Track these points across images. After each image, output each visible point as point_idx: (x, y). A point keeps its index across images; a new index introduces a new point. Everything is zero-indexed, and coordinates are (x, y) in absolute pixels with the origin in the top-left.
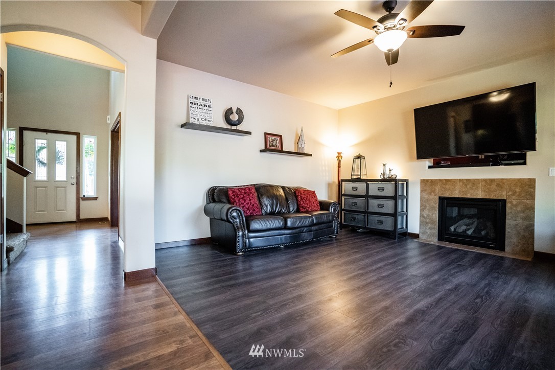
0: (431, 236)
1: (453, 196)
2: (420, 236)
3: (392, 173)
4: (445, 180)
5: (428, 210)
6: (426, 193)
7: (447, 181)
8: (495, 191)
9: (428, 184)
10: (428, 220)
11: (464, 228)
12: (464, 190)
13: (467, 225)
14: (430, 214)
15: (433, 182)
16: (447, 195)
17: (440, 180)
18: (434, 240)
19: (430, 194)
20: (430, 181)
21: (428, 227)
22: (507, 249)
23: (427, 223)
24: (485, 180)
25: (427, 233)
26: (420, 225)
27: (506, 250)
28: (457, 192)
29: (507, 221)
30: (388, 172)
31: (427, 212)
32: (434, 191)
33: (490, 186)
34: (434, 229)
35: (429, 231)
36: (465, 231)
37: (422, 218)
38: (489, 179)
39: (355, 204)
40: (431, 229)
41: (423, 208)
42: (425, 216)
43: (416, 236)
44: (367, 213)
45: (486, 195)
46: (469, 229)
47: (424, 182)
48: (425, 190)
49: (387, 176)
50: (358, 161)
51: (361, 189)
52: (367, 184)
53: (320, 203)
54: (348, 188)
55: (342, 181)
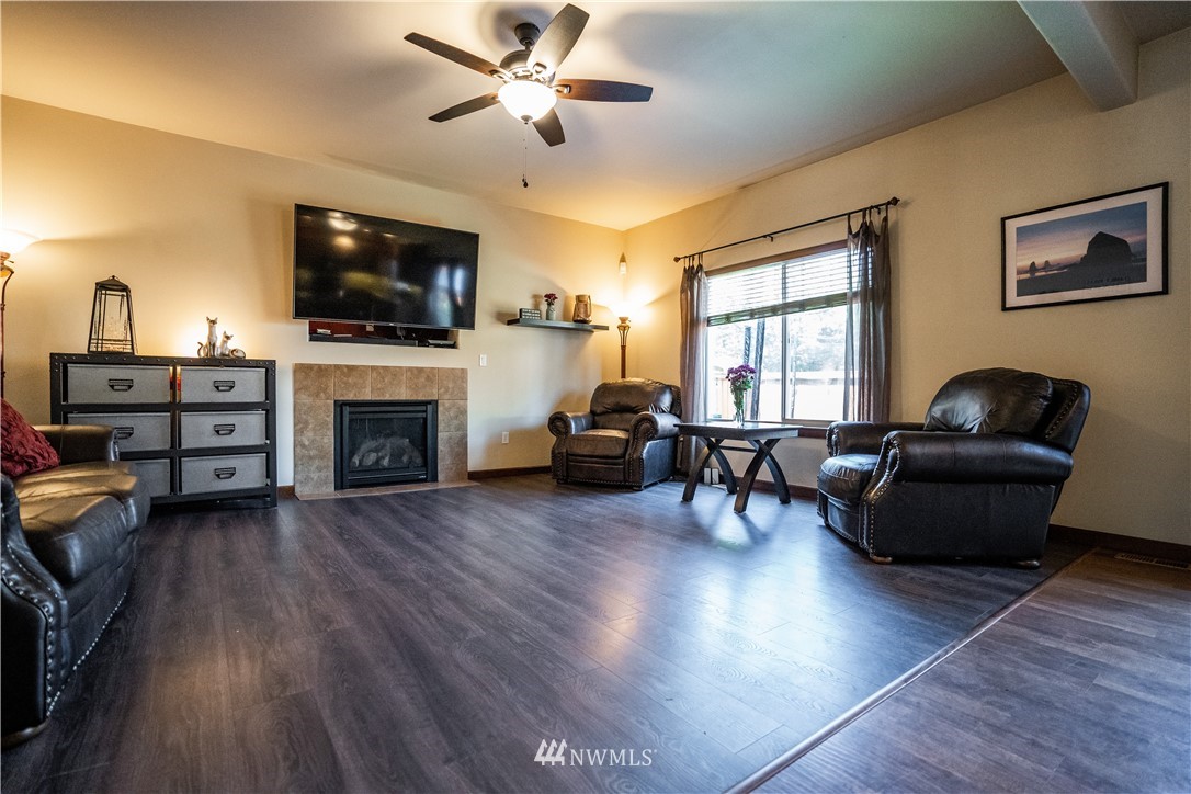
0: (320, 484)
1: (361, 398)
2: (298, 491)
3: (231, 345)
4: (347, 366)
5: (314, 429)
6: (307, 393)
7: (351, 368)
8: (424, 386)
9: (312, 374)
10: (312, 453)
11: (373, 456)
12: (379, 386)
13: (376, 450)
14: (318, 438)
15: (322, 371)
16: (350, 397)
17: (337, 367)
18: (329, 491)
19: (317, 395)
20: (316, 368)
21: (315, 466)
22: (441, 477)
23: (311, 458)
24: (410, 369)
25: (312, 479)
26: (295, 466)
27: (439, 479)
28: (368, 390)
29: (439, 434)
30: (219, 342)
31: (310, 434)
32: (325, 391)
33: (417, 378)
34: (327, 467)
35: (315, 476)
36: (378, 461)
37: (299, 449)
38: (417, 368)
39: (129, 432)
40: (319, 469)
41: (300, 428)
42: (307, 443)
43: (289, 493)
44: (175, 454)
45: (412, 395)
46: (383, 458)
47: (302, 371)
48: (305, 388)
49: (218, 352)
50: (113, 301)
51: (150, 385)
52: (174, 376)
53: (51, 438)
54: (88, 382)
55: (56, 359)
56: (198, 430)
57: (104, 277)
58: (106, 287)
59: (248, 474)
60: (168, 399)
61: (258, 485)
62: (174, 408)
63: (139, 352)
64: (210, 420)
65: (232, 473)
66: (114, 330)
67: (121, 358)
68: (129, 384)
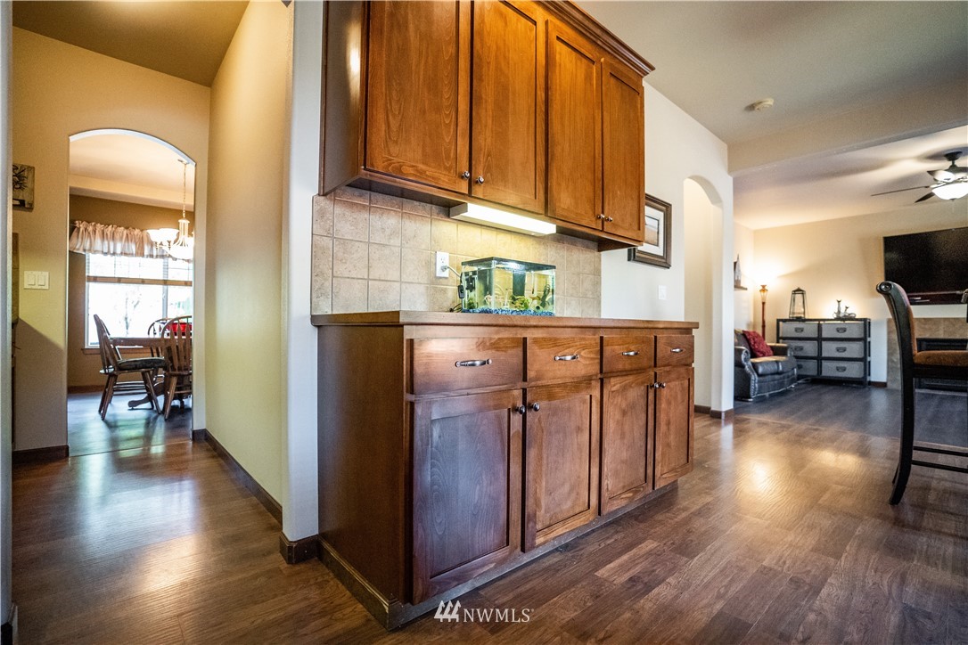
1: (937, 337)
2: (889, 384)
3: (849, 311)
4: (924, 319)
7: (927, 320)
12: (950, 330)
16: (927, 336)
28: (941, 332)
30: (843, 311)
37: (890, 363)
39: (801, 349)
41: (890, 351)
43: (882, 385)
44: (819, 359)
49: (841, 315)
50: (799, 297)
51: (810, 330)
52: (819, 326)
53: (772, 347)
54: (788, 330)
55: (778, 321)
56: (829, 349)
57: (796, 288)
58: (798, 291)
59: (853, 371)
60: (816, 336)
61: (857, 376)
62: (820, 339)
63: (807, 317)
64: (834, 345)
65: (844, 369)
66: (799, 310)
67: (799, 319)
68: (802, 330)
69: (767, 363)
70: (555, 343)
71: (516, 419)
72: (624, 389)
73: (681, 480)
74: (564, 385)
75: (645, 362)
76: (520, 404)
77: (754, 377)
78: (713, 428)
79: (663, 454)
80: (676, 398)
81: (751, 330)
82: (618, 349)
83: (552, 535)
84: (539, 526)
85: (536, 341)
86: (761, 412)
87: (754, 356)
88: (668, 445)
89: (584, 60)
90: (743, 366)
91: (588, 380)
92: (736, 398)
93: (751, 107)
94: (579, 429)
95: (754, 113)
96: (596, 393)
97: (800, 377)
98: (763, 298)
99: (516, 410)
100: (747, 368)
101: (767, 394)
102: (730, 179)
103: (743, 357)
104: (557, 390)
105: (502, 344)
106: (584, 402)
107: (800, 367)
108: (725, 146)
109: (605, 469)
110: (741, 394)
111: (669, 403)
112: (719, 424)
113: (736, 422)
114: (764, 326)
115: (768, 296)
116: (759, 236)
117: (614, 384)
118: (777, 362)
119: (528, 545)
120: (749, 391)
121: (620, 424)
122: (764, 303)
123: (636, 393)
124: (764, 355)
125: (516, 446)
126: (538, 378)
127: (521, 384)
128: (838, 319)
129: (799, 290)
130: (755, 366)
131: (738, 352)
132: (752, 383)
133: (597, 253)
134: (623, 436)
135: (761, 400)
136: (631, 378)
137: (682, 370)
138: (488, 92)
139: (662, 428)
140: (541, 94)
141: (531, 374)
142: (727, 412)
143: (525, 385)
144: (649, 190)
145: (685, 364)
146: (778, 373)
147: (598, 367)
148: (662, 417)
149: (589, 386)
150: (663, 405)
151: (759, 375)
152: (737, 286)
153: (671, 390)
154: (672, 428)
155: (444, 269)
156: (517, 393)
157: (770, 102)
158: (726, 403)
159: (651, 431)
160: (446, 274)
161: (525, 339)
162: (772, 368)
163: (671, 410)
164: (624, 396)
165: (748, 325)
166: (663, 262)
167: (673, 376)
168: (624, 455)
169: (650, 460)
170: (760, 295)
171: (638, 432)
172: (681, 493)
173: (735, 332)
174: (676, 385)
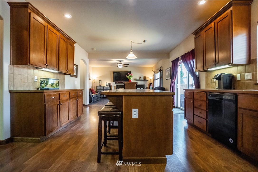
39: (101, 92)
50: (100, 82)
52: (104, 87)
53: (96, 92)
54: (98, 88)
55: (97, 86)
60: (103, 89)
66: (100, 84)
67: (101, 86)
68: (101, 88)
69: (95, 95)
70: (63, 94)
71: (59, 106)
72: (73, 100)
73: (81, 116)
74: (65, 100)
75: (76, 96)
76: (59, 104)
77: (92, 98)
78: (85, 108)
79: (79, 111)
80: (80, 102)
81: (92, 88)
82: (72, 94)
83: (64, 125)
84: (62, 123)
85: (61, 94)
86: (94, 104)
87: (92, 94)
88: (79, 110)
89: (65, 42)
90: (90, 96)
91: (68, 99)
92: (89, 102)
93: (92, 49)
94: (67, 107)
95: (92, 50)
96: (69, 101)
97: (100, 97)
98: (94, 82)
99: (59, 105)
100: (91, 96)
101: (95, 101)
102: (88, 60)
103: (90, 94)
104: (64, 101)
105: (56, 94)
106: (67, 103)
107: (100, 95)
108: (87, 53)
109: (71, 114)
110: (90, 101)
111: (79, 102)
112: (86, 107)
113: (89, 106)
114: (94, 87)
115: (95, 81)
116: (93, 68)
117: (71, 100)
118: (96, 95)
119: (61, 126)
120: (91, 101)
121: (72, 106)
122: (94, 83)
123: (75, 101)
124: (94, 93)
125: (59, 110)
126: (61, 100)
127: (59, 100)
128: (107, 86)
129: (100, 80)
130: (92, 95)
131: (89, 93)
132: (92, 99)
133: (64, 75)
134: (73, 108)
135: (94, 102)
136: (74, 99)
137: (81, 97)
138: (49, 48)
139: (78, 107)
140: (58, 48)
141: (60, 99)
142: (88, 105)
143: (59, 101)
144: (75, 63)
145: (82, 96)
146: (97, 97)
147: (69, 97)
148: (78, 105)
149: (68, 100)
150: (78, 103)
151: (93, 97)
152: (89, 79)
153: (80, 100)
154: (80, 107)
155: (36, 80)
156: (59, 102)
157: (95, 49)
158: (88, 103)
159: (77, 108)
160: (36, 81)
161: (59, 93)
162: (95, 96)
163: (80, 104)
164: (73, 101)
165: (91, 87)
166: (76, 76)
167: (80, 98)
168: (73, 111)
169: (77, 112)
170: (93, 81)
171: (75, 107)
172: (81, 118)
173: (89, 89)
174: (80, 99)
